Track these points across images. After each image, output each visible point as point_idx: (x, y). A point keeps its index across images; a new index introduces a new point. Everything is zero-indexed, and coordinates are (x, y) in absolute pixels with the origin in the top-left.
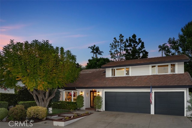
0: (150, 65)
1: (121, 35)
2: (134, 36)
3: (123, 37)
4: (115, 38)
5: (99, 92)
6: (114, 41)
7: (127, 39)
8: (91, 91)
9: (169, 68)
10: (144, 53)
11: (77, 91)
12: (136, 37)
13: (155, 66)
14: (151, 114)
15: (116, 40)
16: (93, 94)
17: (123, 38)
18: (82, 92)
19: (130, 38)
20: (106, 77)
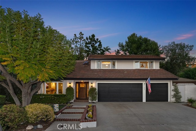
0: (134, 61)
1: (81, 33)
2: (93, 36)
3: (83, 34)
4: (75, 35)
5: (92, 83)
6: (74, 37)
7: (87, 37)
8: (76, 83)
9: (148, 64)
10: (102, 51)
11: (62, 82)
12: (95, 36)
13: (138, 62)
14: (143, 102)
15: (76, 36)
16: (79, 86)
17: (83, 36)
18: (70, 83)
19: (90, 36)
20: (91, 68)
